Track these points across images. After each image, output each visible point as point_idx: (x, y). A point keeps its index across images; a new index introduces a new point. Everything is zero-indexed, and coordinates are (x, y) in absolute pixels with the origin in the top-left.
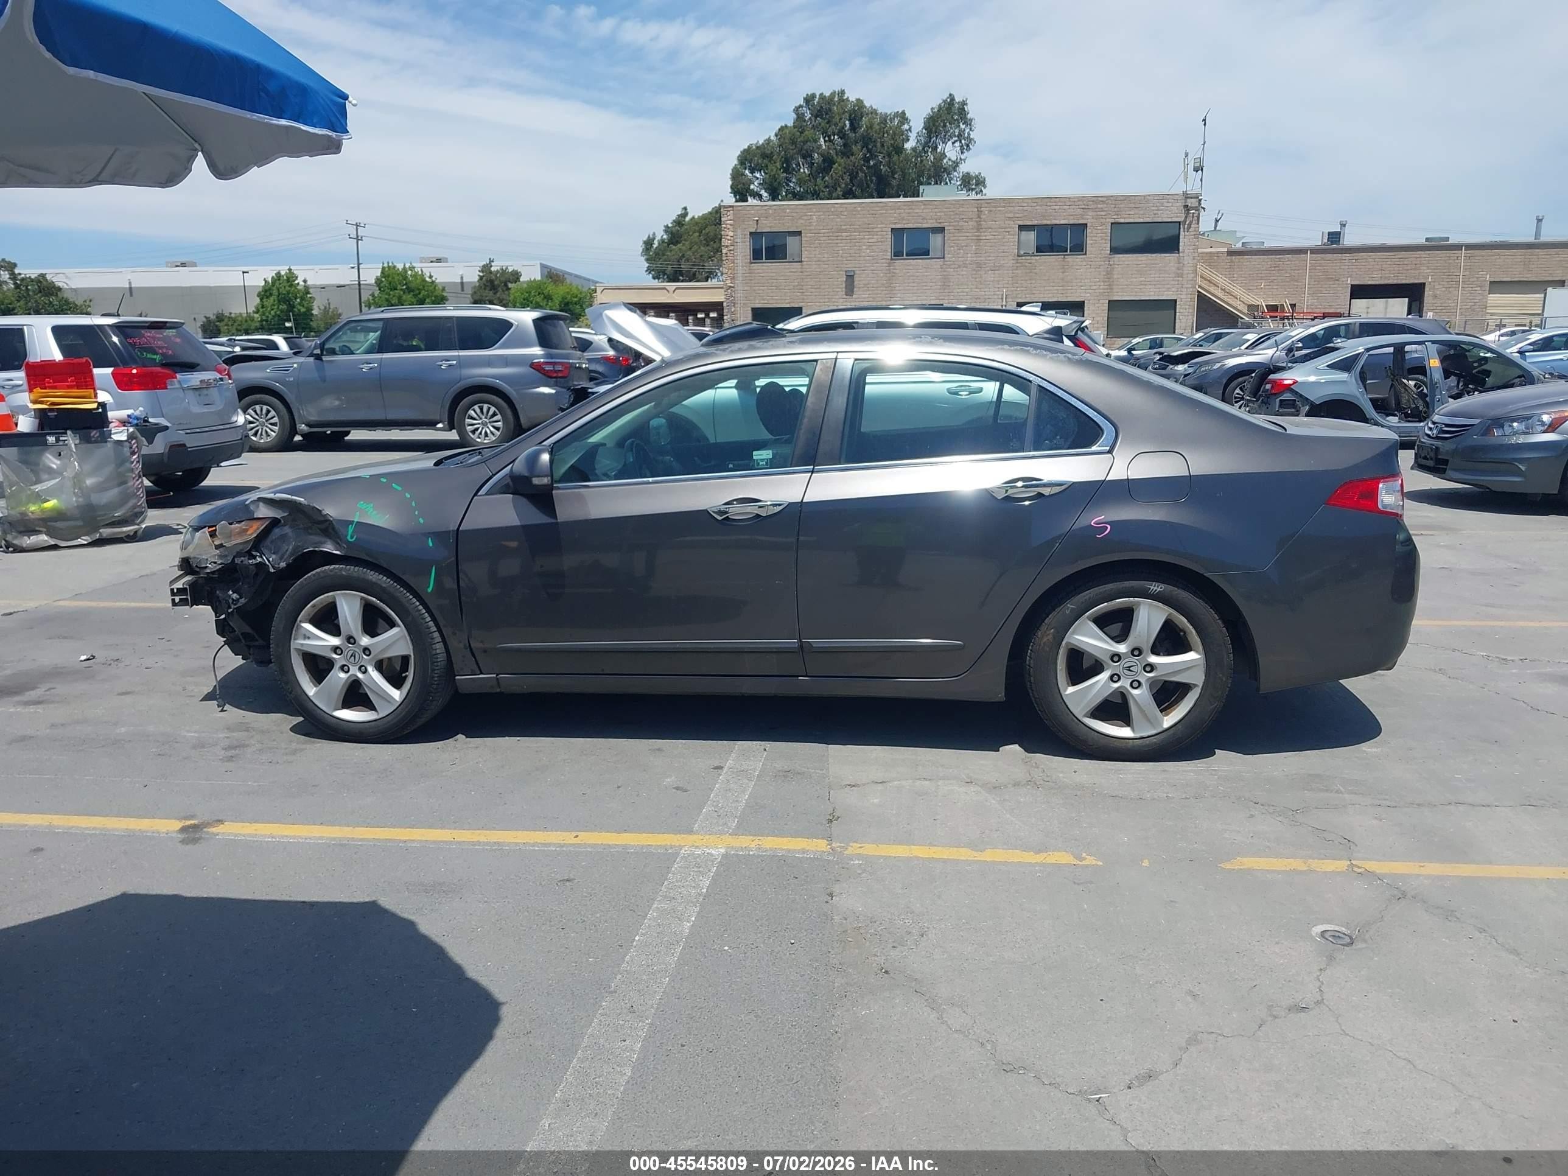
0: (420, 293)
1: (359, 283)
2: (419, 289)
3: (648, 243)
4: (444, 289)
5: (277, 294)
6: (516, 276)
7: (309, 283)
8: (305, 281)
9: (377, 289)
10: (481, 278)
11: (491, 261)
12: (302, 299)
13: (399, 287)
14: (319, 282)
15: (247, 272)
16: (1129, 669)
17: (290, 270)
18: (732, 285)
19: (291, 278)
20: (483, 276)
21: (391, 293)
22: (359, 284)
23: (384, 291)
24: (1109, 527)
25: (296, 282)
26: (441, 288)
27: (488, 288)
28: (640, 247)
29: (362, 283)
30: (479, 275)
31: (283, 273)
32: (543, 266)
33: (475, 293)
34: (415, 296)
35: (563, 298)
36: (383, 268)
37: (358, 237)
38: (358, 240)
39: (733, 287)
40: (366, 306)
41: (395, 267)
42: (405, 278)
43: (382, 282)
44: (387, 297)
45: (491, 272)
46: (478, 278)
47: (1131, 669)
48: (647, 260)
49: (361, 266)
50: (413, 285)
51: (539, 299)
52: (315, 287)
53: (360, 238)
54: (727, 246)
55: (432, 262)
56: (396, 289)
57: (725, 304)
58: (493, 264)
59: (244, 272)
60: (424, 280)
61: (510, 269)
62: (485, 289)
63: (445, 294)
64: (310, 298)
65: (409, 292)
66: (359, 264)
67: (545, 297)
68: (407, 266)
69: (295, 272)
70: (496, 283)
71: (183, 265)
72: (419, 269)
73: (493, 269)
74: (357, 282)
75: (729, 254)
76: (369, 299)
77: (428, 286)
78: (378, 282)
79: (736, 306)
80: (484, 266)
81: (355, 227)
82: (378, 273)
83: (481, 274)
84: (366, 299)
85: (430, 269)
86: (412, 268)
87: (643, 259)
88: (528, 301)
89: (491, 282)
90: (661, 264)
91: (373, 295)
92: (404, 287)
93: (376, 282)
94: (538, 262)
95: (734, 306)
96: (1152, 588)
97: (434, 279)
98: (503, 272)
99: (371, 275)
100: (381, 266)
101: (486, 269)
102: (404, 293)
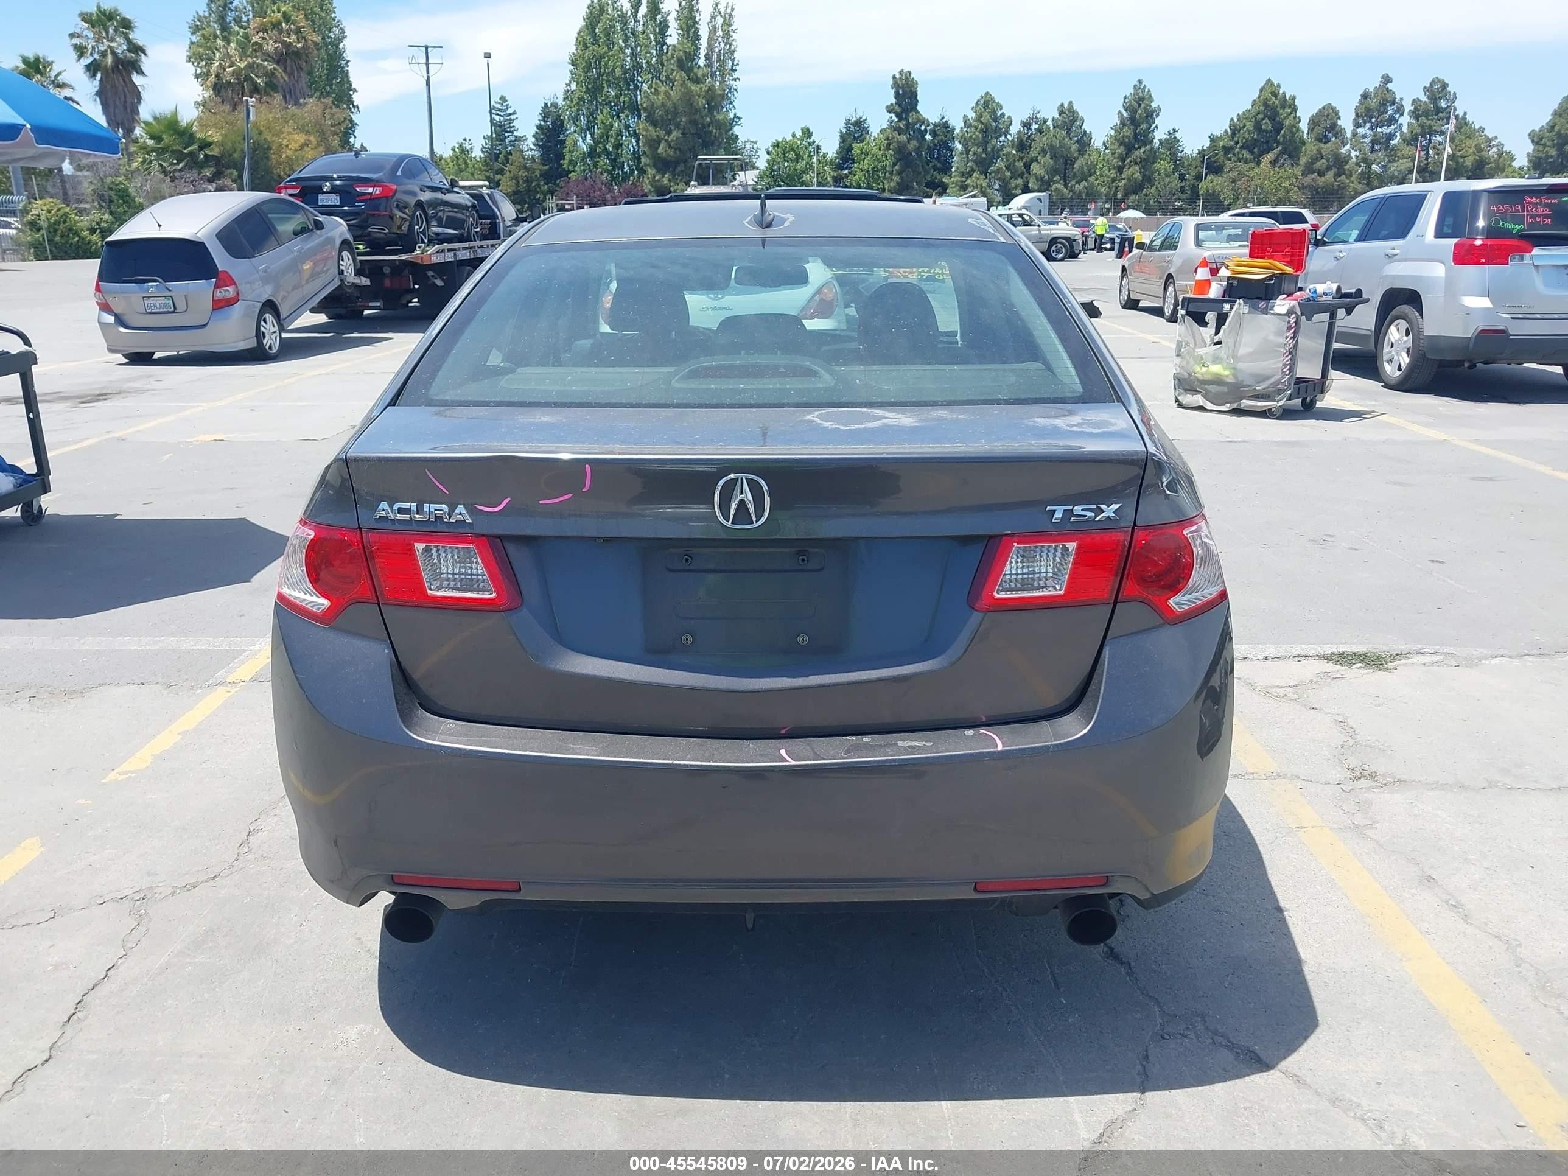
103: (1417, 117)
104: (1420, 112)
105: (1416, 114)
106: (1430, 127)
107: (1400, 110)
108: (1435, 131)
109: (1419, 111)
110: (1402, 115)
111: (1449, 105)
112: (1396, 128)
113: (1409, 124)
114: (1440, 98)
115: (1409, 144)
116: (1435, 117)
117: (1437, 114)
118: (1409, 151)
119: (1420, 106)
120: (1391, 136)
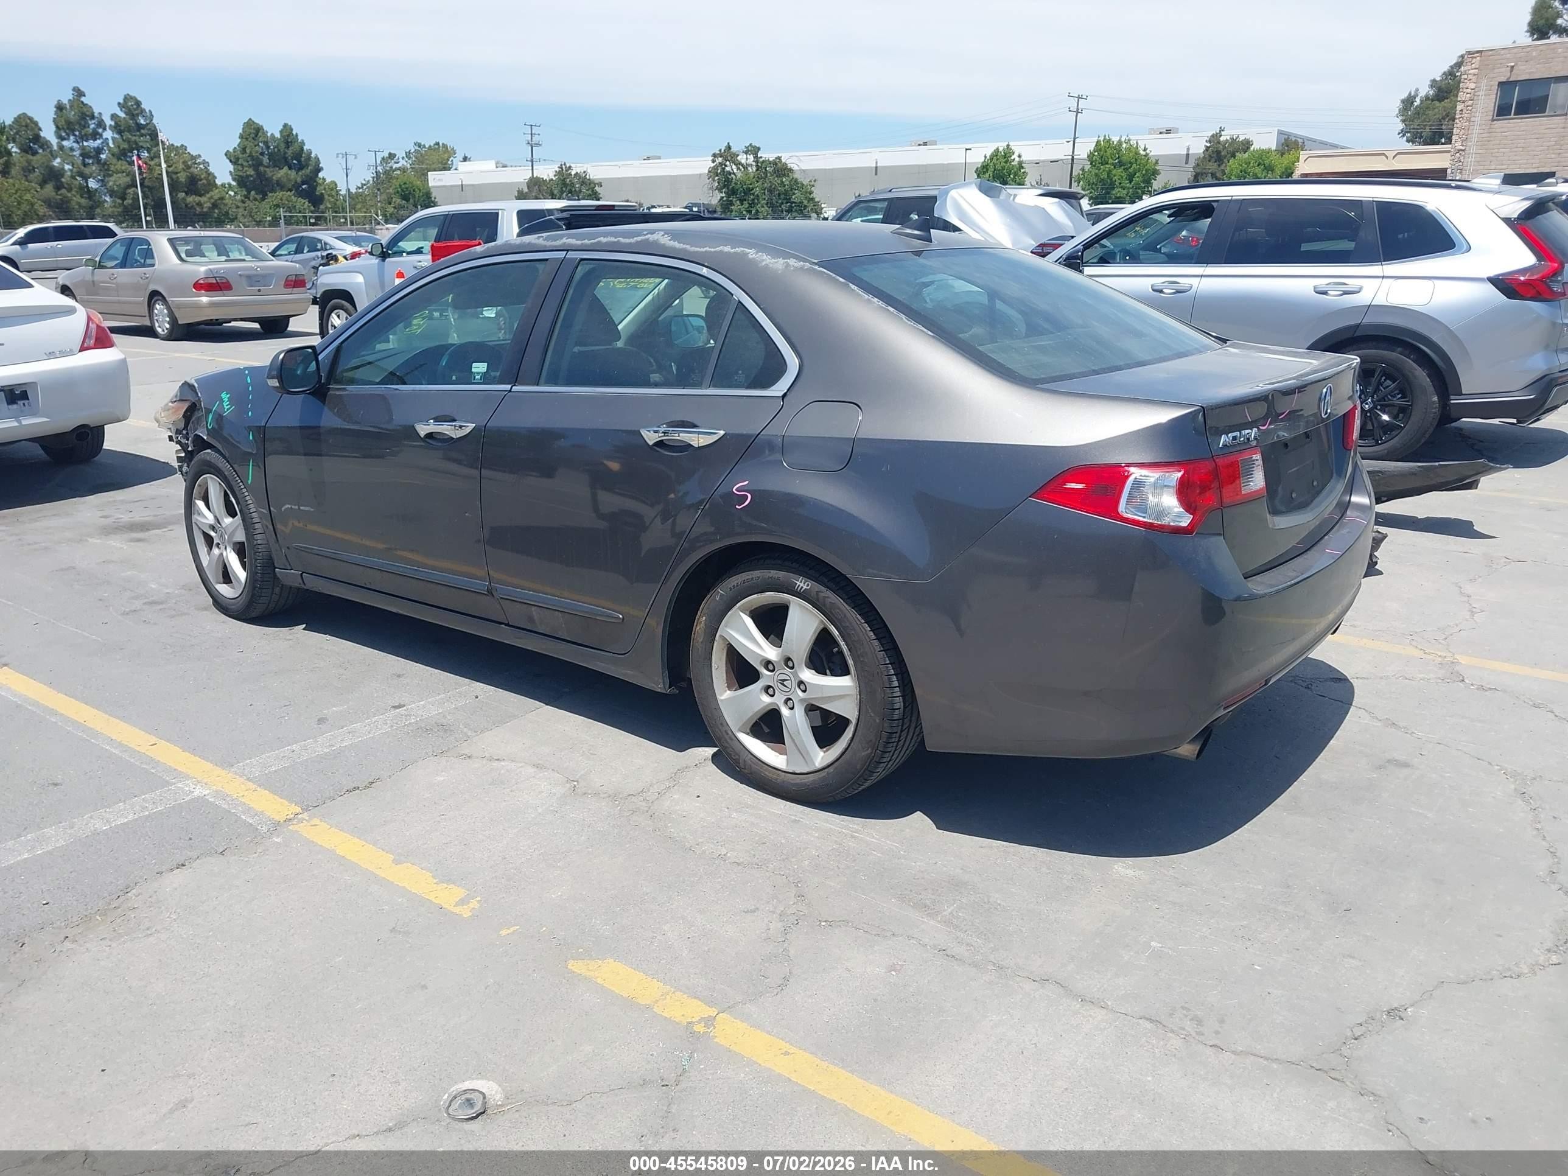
0: (1131, 167)
1: (1073, 157)
2: (1130, 163)
3: (1408, 102)
4: (1157, 162)
5: (993, 170)
6: (1247, 145)
7: (1024, 158)
8: (1019, 156)
9: (1089, 163)
10: (1207, 148)
11: (1222, 130)
12: (1016, 174)
13: (1111, 161)
14: (1036, 158)
15: (970, 149)
16: (782, 681)
17: (1008, 146)
18: (1463, 148)
19: (1008, 153)
20: (1210, 147)
21: (1102, 167)
22: (1073, 159)
23: (1094, 166)
24: (749, 496)
25: (1012, 158)
26: (1154, 161)
27: (1213, 160)
28: (1397, 105)
29: (1075, 157)
30: (1205, 146)
31: (1001, 149)
32: (1280, 133)
33: (1198, 165)
34: (1126, 170)
35: (1286, 169)
36: (1098, 142)
37: (1078, 109)
38: (1078, 112)
39: (1463, 150)
40: (1075, 181)
41: (1110, 140)
42: (1119, 151)
43: (1094, 155)
44: (1097, 171)
45: (1219, 142)
46: (1204, 148)
47: (785, 683)
48: (1403, 121)
49: (1077, 140)
50: (1124, 159)
51: (1258, 170)
52: (1031, 162)
53: (1080, 111)
54: (1464, 102)
55: (1161, 133)
56: (1107, 164)
57: (1449, 171)
58: (1223, 133)
59: (966, 149)
60: (1137, 153)
61: (1241, 138)
62: (1209, 161)
63: (1157, 168)
64: (1023, 173)
65: (1120, 166)
66: (1075, 139)
67: (1265, 168)
68: (1123, 140)
69: (1013, 148)
70: (1223, 154)
71: (925, 144)
72: (1135, 142)
73: (1222, 139)
74: (1071, 157)
75: (1465, 111)
76: (1079, 174)
77: (1141, 159)
78: (1091, 156)
79: (1464, 172)
80: (1213, 136)
81: (1076, 99)
82: (1092, 147)
83: (1208, 145)
84: (1077, 174)
85: (1145, 142)
86: (1128, 141)
87: (1398, 120)
88: (1246, 173)
89: (1218, 152)
90: (1419, 125)
91: (1083, 169)
92: (1117, 161)
93: (1088, 156)
94: (1276, 129)
95: (1461, 173)
96: (798, 583)
97: (1148, 151)
98: (1233, 141)
99: (1084, 149)
100: (1095, 140)
101: (1215, 139)
102: (1115, 168)
103: (120, 132)
104: (122, 128)
105: (118, 128)
106: (136, 143)
107: (101, 124)
108: (142, 147)
109: (120, 126)
110: (105, 129)
111: (148, 122)
112: (103, 143)
113: (113, 138)
114: (138, 115)
115: (119, 159)
116: (138, 133)
117: (139, 130)
118: (122, 165)
119: (120, 121)
120: (99, 151)
